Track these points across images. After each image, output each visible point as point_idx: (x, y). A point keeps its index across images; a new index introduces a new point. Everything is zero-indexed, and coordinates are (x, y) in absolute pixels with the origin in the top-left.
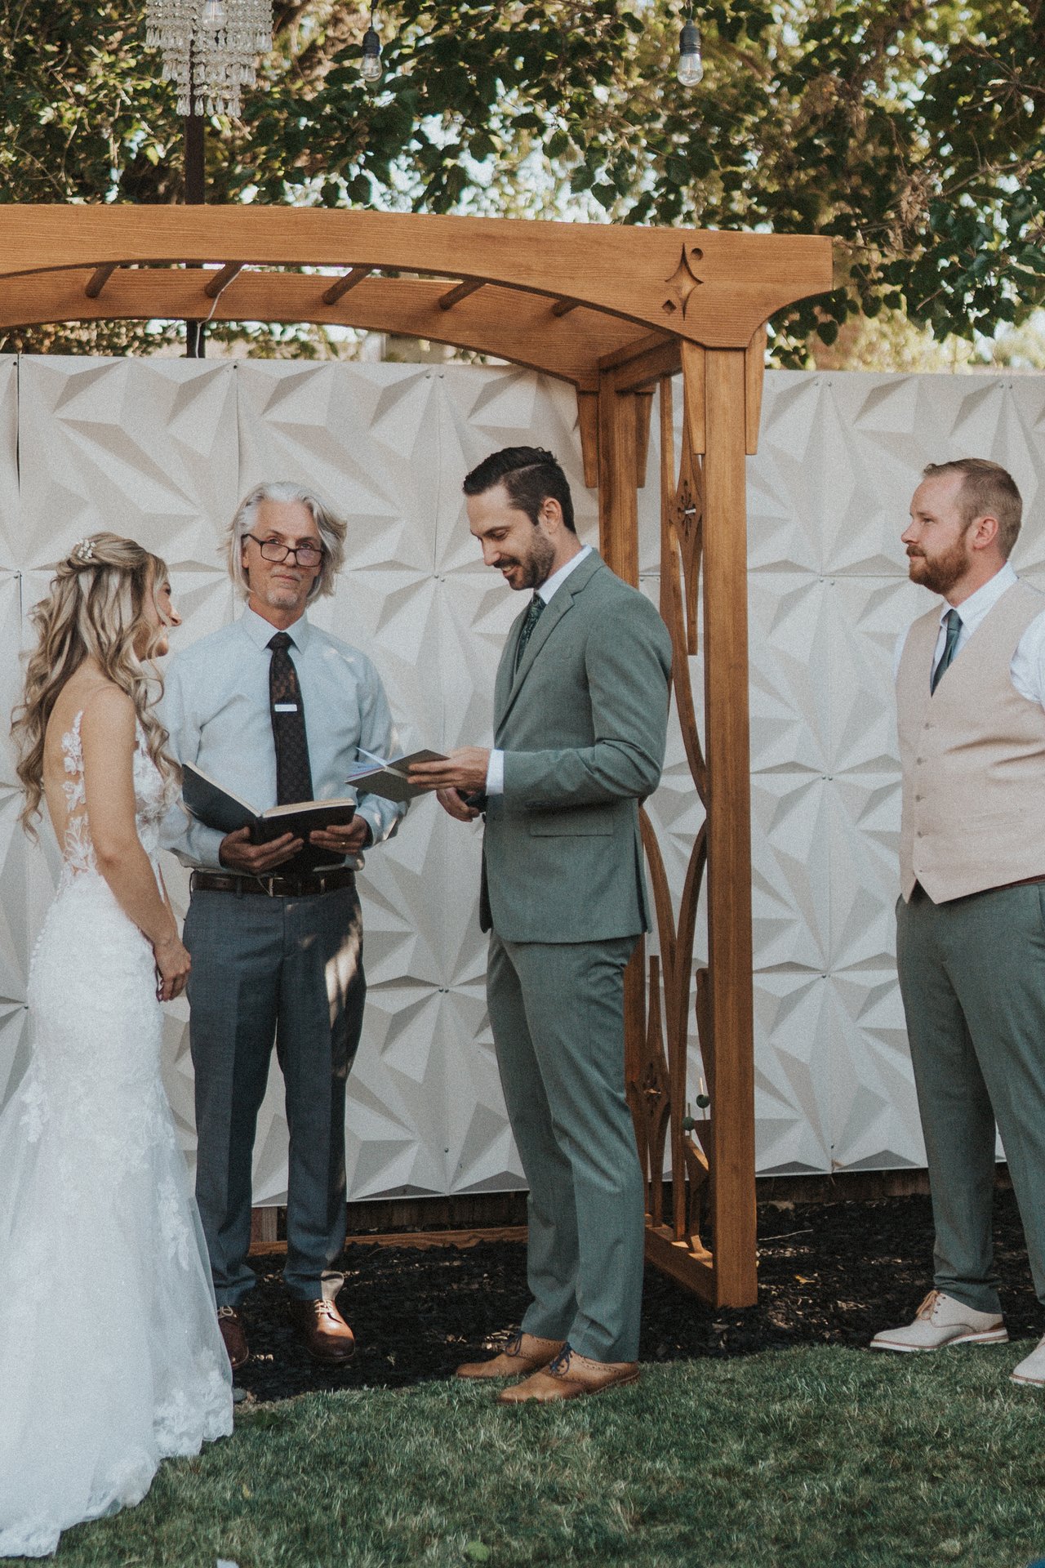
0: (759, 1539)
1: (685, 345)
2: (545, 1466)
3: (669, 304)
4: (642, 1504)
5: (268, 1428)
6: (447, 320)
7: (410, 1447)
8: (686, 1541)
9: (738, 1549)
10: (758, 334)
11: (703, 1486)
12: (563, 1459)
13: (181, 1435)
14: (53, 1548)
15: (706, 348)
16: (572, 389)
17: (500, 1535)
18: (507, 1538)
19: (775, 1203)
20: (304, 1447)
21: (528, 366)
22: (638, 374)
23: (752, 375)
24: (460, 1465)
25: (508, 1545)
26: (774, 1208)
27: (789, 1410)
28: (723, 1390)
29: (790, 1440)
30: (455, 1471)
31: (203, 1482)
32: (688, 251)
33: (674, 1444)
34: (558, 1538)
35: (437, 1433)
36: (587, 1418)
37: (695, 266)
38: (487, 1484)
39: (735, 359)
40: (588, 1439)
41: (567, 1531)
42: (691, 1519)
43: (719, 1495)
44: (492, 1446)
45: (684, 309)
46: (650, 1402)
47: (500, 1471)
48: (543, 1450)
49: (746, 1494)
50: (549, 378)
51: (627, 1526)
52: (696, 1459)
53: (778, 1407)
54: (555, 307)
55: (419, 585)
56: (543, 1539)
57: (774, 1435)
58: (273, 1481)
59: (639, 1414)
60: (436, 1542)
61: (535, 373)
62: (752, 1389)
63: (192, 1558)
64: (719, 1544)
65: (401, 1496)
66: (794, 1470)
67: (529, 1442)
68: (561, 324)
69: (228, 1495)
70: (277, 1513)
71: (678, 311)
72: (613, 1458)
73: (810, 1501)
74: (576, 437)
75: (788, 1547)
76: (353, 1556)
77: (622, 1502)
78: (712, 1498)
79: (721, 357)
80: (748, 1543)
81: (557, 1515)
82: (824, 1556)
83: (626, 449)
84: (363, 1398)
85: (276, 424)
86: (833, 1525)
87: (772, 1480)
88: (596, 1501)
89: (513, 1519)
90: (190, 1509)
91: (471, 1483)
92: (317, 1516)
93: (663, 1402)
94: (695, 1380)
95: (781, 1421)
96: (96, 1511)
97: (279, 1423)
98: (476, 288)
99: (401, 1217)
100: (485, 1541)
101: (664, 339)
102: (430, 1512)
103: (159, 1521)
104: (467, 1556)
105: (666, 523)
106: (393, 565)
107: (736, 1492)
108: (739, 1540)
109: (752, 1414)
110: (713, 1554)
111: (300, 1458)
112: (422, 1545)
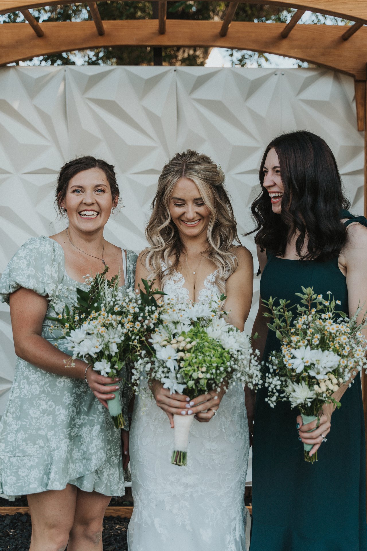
6: (285, 43)
16: (352, 80)
68: (347, 45)
74: (354, 105)
85: (197, 100)
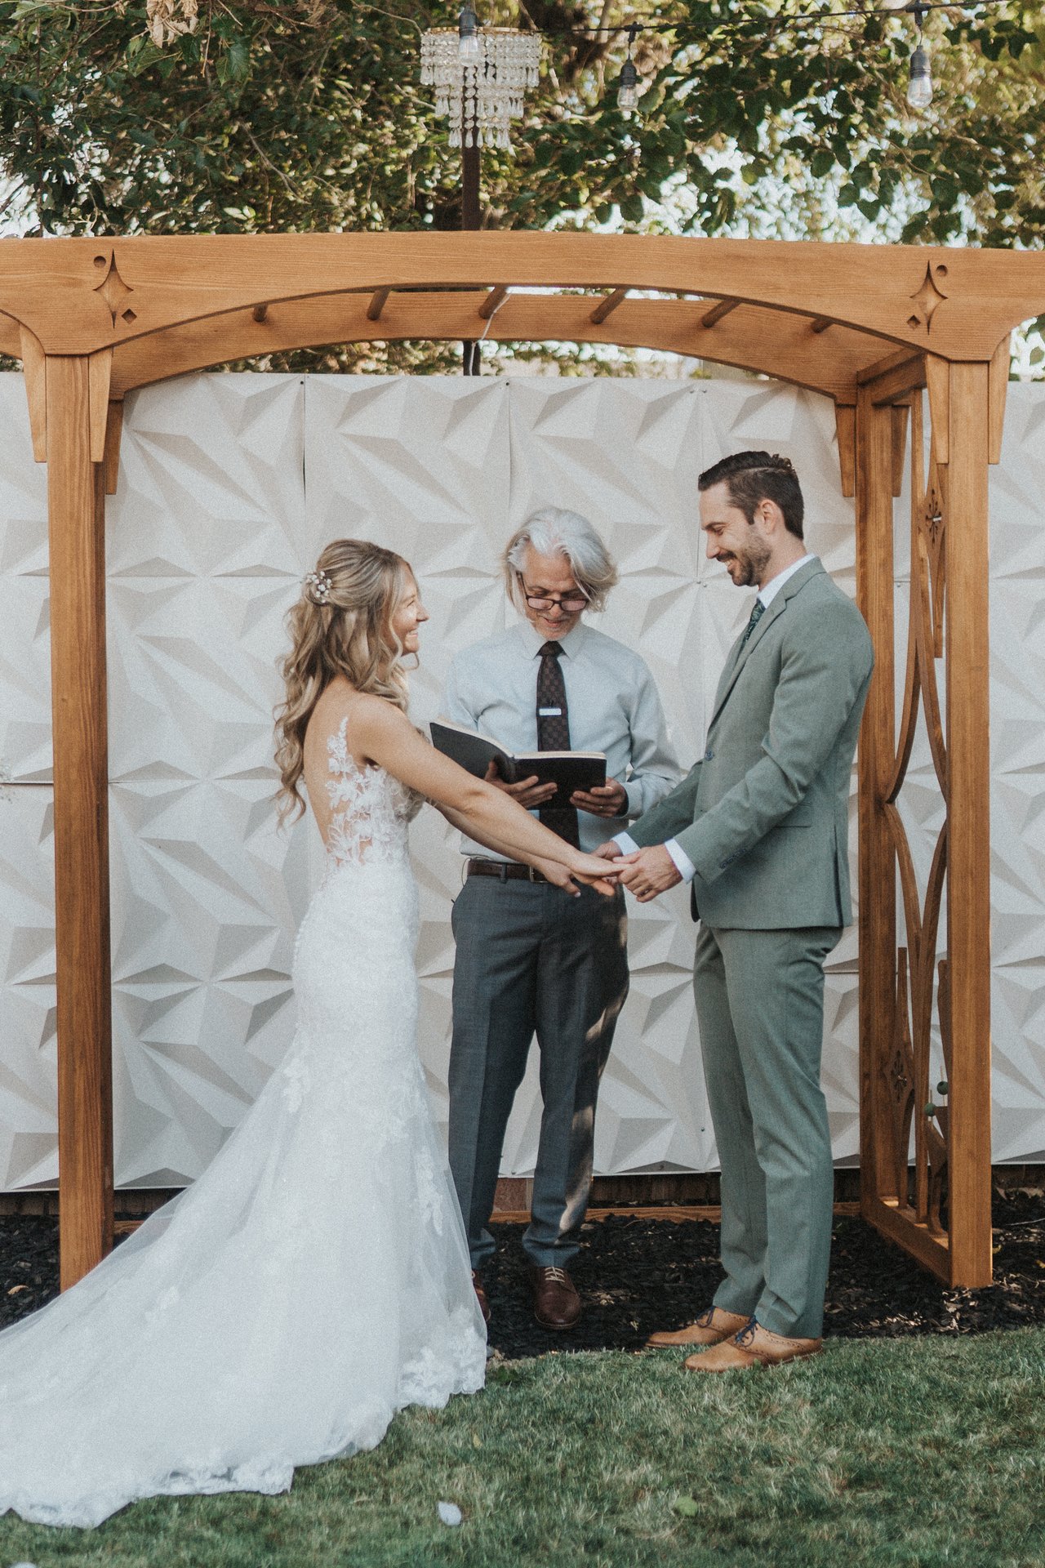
0: (959, 1508)
1: (929, 358)
2: (762, 1430)
3: (914, 319)
4: (851, 1470)
5: (507, 1384)
6: (709, 336)
7: (636, 1406)
8: (889, 1507)
9: (937, 1517)
10: (1002, 348)
11: (911, 1455)
12: (781, 1424)
13: (429, 1389)
14: (287, 1485)
15: (950, 361)
16: (831, 402)
17: (710, 1493)
18: (718, 1497)
19: (1025, 1190)
20: (536, 1402)
21: (790, 381)
22: (892, 387)
23: (996, 387)
24: (681, 1425)
25: (716, 1503)
26: (1024, 1195)
27: (1007, 1387)
28: (946, 1366)
29: (1004, 1415)
30: (676, 1432)
31: (438, 1431)
32: (933, 268)
33: (889, 1415)
34: (764, 1497)
35: (664, 1394)
36: (809, 1388)
37: (940, 281)
38: (704, 1445)
39: (980, 372)
40: (807, 1407)
41: (773, 1492)
42: (897, 1487)
43: (926, 1465)
44: (715, 1408)
45: (929, 324)
46: (873, 1375)
47: (718, 1432)
48: (763, 1415)
49: (953, 1466)
50: (810, 393)
51: (834, 1491)
52: (908, 1430)
53: (995, 1384)
54: (813, 324)
55: (682, 589)
56: (751, 1499)
57: (989, 1410)
58: (502, 1432)
59: (861, 1384)
60: (648, 1496)
61: (795, 388)
62: (974, 1366)
63: (416, 1500)
64: (919, 1511)
65: (621, 1452)
66: (1005, 1444)
67: (751, 1407)
68: (820, 341)
69: (459, 1444)
70: (502, 1461)
71: (923, 327)
72: (829, 1423)
73: (1014, 1475)
74: (835, 449)
75: (987, 1517)
76: (567, 1506)
77: (831, 1466)
78: (918, 1467)
79: (965, 369)
80: (947, 1512)
81: (767, 1476)
82: (1020, 1528)
83: (882, 460)
84: (602, 1360)
85: (545, 438)
86: (1034, 1498)
87: (980, 1452)
88: (806, 1466)
89: (725, 1478)
90: (422, 1456)
91: (689, 1442)
92: (540, 1467)
93: (884, 1374)
94: (920, 1356)
95: (998, 1396)
96: (333, 1451)
97: (518, 1380)
98: (734, 306)
99: (660, 1192)
100: (696, 1498)
101: (911, 354)
102: (647, 1468)
103: (392, 1464)
104: (677, 1511)
105: (916, 530)
106: (657, 571)
107: (942, 1462)
108: (939, 1508)
109: (971, 1390)
110: (913, 1519)
111: (532, 1413)
112: (635, 1498)
